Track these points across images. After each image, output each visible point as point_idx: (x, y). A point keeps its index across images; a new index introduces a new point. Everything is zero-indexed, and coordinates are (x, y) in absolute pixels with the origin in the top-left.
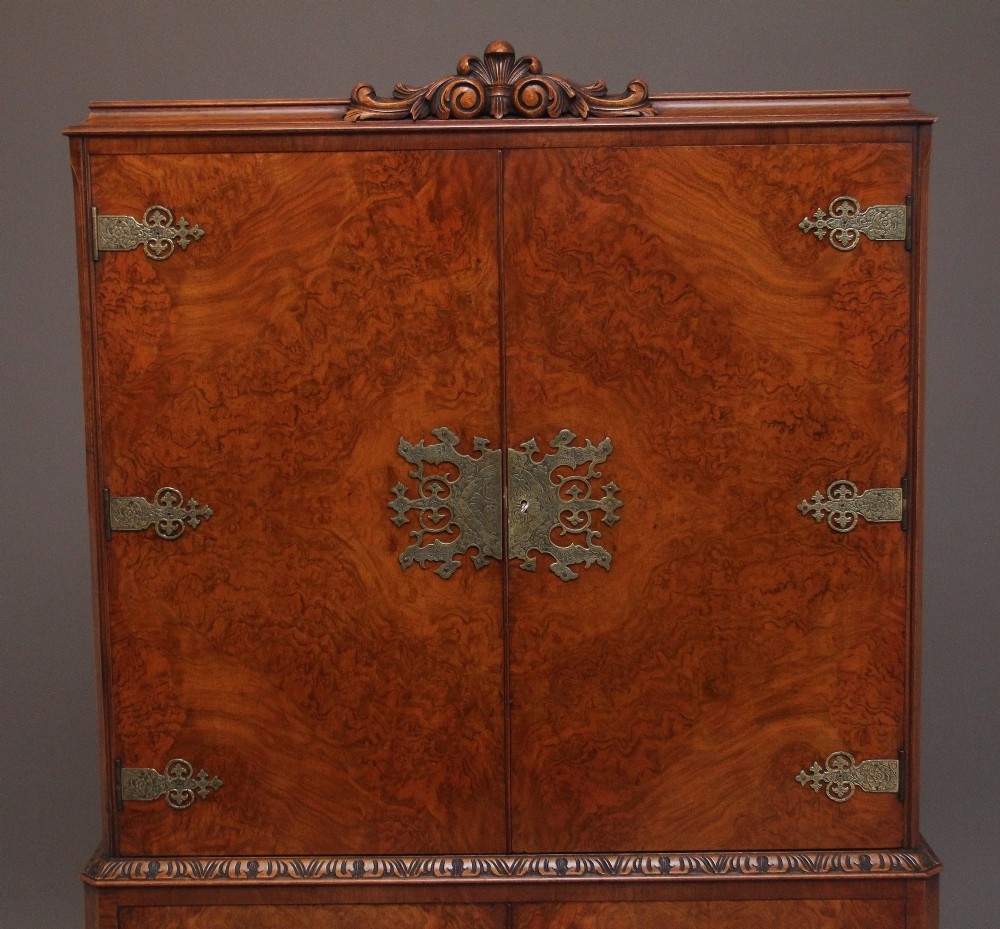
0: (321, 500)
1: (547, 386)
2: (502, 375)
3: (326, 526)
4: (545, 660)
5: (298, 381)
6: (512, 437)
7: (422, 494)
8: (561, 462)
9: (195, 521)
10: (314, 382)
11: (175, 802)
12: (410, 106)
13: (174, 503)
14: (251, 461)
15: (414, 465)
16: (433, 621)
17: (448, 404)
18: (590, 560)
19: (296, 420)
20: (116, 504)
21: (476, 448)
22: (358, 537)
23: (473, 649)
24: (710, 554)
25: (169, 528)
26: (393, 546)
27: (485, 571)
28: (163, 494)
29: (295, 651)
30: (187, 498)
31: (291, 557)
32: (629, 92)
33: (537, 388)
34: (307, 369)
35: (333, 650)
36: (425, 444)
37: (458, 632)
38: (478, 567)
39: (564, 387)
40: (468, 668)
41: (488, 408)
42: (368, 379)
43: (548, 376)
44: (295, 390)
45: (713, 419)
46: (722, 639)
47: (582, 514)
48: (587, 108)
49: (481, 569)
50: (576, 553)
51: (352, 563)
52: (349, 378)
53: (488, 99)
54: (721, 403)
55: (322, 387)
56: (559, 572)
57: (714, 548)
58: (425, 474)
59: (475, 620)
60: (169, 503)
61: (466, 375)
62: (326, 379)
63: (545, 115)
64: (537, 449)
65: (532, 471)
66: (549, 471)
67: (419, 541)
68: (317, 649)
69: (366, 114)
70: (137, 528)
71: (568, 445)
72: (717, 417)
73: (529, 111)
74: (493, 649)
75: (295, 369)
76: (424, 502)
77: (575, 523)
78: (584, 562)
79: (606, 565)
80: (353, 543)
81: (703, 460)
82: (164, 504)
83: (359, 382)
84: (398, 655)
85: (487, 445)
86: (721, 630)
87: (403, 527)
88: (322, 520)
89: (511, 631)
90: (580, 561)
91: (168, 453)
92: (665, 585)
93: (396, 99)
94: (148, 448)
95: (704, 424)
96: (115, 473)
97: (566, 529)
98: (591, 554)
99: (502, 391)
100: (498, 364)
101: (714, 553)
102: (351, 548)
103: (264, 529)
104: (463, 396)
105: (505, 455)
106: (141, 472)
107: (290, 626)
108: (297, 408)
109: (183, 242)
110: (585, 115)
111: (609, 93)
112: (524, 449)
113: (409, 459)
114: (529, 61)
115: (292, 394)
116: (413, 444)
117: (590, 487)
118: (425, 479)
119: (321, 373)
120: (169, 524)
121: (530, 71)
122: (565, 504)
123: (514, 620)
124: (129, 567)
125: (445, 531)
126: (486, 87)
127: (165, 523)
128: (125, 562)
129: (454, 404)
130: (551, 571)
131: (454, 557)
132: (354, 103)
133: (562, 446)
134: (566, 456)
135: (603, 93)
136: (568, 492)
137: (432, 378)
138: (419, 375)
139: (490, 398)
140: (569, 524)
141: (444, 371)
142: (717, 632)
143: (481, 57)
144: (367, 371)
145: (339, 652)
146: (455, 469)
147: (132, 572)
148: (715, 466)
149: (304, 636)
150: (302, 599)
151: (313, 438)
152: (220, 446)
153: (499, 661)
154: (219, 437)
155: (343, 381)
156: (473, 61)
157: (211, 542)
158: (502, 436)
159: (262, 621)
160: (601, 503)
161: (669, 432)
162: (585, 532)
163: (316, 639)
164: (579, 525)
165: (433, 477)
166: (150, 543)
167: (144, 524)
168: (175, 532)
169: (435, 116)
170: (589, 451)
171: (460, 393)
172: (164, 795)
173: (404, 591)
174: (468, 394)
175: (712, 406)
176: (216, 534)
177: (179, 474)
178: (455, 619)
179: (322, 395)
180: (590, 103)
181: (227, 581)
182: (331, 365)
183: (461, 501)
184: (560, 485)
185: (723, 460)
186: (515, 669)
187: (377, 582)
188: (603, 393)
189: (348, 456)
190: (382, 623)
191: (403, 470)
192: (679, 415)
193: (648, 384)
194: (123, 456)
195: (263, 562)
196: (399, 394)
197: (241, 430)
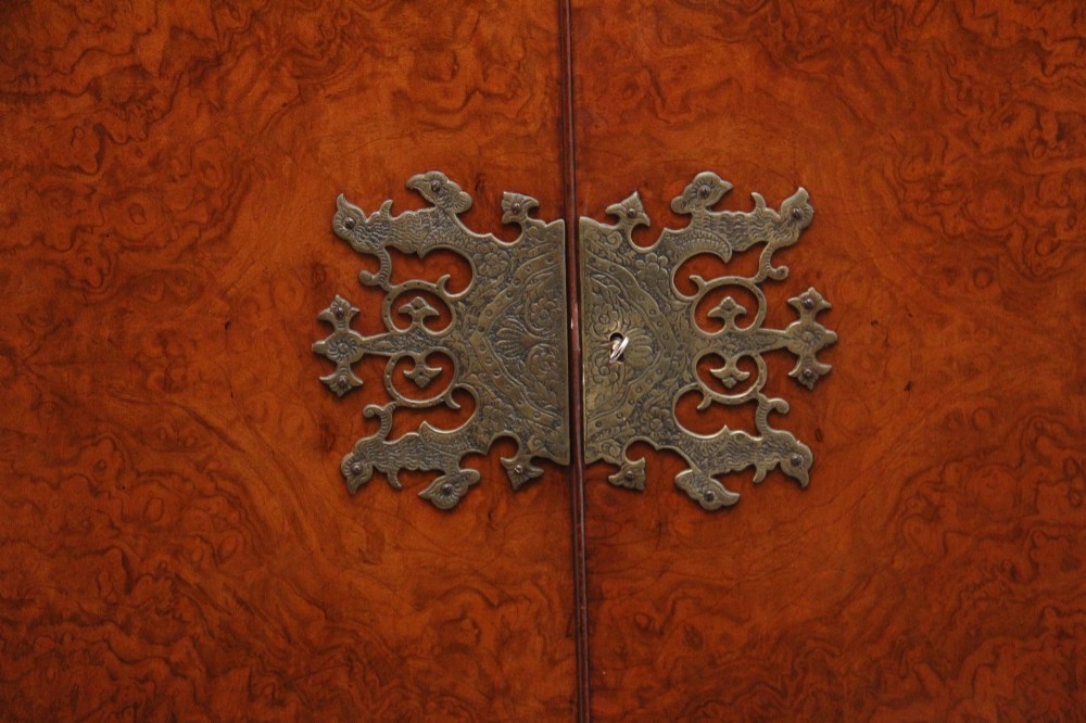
0: (163, 340)
1: (666, 75)
2: (563, 49)
3: (176, 398)
4: (668, 684)
5: (102, 67)
6: (588, 192)
7: (390, 321)
8: (698, 246)
10: (138, 70)
15: (371, 259)
16: (419, 607)
17: (444, 120)
18: (765, 464)
19: (100, 158)
21: (507, 217)
22: (249, 420)
23: (510, 664)
24: (1033, 446)
26: (328, 440)
27: (533, 492)
29: (113, 677)
31: (100, 467)
33: (643, 78)
34: (121, 41)
35: (196, 673)
36: (394, 211)
37: (475, 625)
38: (516, 482)
39: (705, 78)
40: (498, 704)
41: (533, 128)
42: (260, 66)
43: (669, 52)
44: (94, 88)
45: (1041, 141)
46: (1062, 634)
47: (746, 362)
49: (525, 487)
50: (735, 448)
51: (235, 480)
52: (219, 59)
54: (1060, 103)
55: (157, 84)
56: (695, 492)
57: (1042, 431)
58: (394, 277)
59: (512, 600)
61: (482, 53)
62: (165, 64)
64: (645, 218)
65: (634, 268)
66: (671, 264)
67: (385, 428)
68: (162, 671)
71: (714, 208)
72: (1051, 136)
74: (553, 663)
75: (93, 42)
76: (395, 340)
77: (730, 382)
78: (752, 468)
79: (802, 474)
80: (243, 436)
81: (1018, 234)
83: (242, 72)
84: (342, 681)
85: (533, 212)
86: (1059, 613)
87: (349, 395)
88: (167, 385)
89: (592, 623)
90: (743, 465)
92: (933, 515)
95: (1019, 153)
97: (712, 394)
98: (768, 447)
99: (563, 88)
100: (552, 27)
101: (1044, 444)
102: (233, 445)
103: (36, 406)
104: (478, 98)
105: (573, 231)
107: (102, 622)
108: (101, 131)
112: (613, 218)
113: (360, 243)
115: (86, 100)
116: (368, 212)
117: (763, 301)
118: (395, 288)
119: (153, 50)
122: (709, 339)
123: (596, 598)
125: (443, 405)
129: (457, 120)
130: (680, 491)
131: (465, 460)
133: (700, 211)
134: (708, 233)
136: (714, 311)
137: (407, 60)
138: (377, 54)
139: (537, 104)
140: (717, 383)
141: (432, 44)
142: (1051, 621)
144: (257, 46)
145: (211, 675)
146: (458, 262)
148: (1044, 248)
149: (131, 644)
150: (125, 561)
151: (139, 199)
153: (566, 687)
155: (204, 68)
158: (565, 190)
159: (33, 611)
160: (788, 334)
161: (940, 174)
162: (753, 403)
163: (159, 650)
164: (741, 385)
165: (413, 282)
170: (761, 219)
171: (468, 97)
173: (355, 538)
174: (488, 95)
175: (1039, 111)
178: (466, 597)
179: (159, 101)
182: (175, 31)
183: (476, 337)
184: (695, 298)
185: (1062, 235)
186: (602, 706)
187: (294, 519)
188: (791, 90)
189: (221, 239)
190: (304, 608)
191: (347, 269)
192: (964, 133)
193: (893, 65)
195: (34, 481)
196: (335, 98)
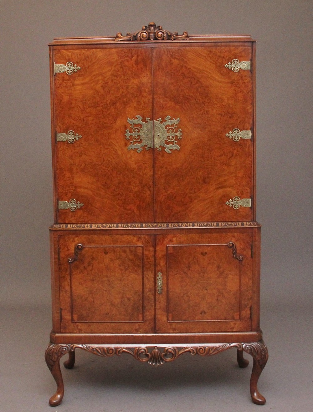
0: (108, 134)
1: (164, 105)
2: (153, 103)
3: (109, 140)
4: (164, 173)
5: (103, 104)
6: (155, 118)
7: (133, 132)
8: (167, 124)
9: (77, 139)
10: (107, 104)
11: (72, 210)
12: (130, 37)
13: (72, 135)
14: (91, 124)
15: (131, 125)
16: (136, 164)
17: (140, 110)
18: (174, 148)
19: (102, 113)
20: (58, 135)
21: (146, 120)
22: (117, 143)
23: (146, 171)
24: (204, 147)
25: (71, 141)
26: (126, 145)
27: (149, 151)
28: (70, 132)
29: (102, 171)
30: (75, 133)
31: (101, 148)
32: (183, 34)
33: (161, 105)
34: (105, 101)
35: (111, 171)
36: (134, 120)
37: (142, 166)
38: (147, 150)
39: (168, 105)
40: (145, 175)
41: (149, 110)
42: (120, 104)
43: (164, 103)
44: (102, 106)
45: (204, 113)
46: (207, 168)
47: (173, 137)
48: (173, 38)
49: (148, 151)
50: (171, 147)
51: (116, 149)
52: (115, 103)
53: (149, 36)
54: (206, 109)
55: (109, 106)
56: (167, 151)
57: (205, 145)
58: (134, 127)
59: (146, 164)
60: (71, 135)
61: (144, 103)
62: (110, 103)
63: (163, 39)
64: (161, 121)
65: (160, 126)
66: (164, 126)
67: (132, 143)
68: (107, 171)
69: (120, 40)
70: (63, 141)
71: (169, 120)
72: (205, 112)
73: (159, 39)
74: (150, 171)
75: (102, 101)
76: (133, 134)
77: (171, 139)
78: (173, 149)
79: (179, 150)
80: (117, 145)
81: (202, 123)
82: (70, 135)
83: (118, 104)
84: (127, 172)
85: (149, 120)
86: (207, 166)
87: (129, 140)
88: (108, 139)
89: (155, 166)
90: (172, 148)
91: (71, 122)
92: (193, 155)
93: (127, 36)
94: (66, 121)
95: (202, 114)
96: (58, 127)
97: (169, 140)
98: (175, 147)
99: (153, 106)
100: (152, 100)
101: (205, 146)
102: (115, 145)
103: (94, 141)
104: (143, 108)
105: (154, 122)
106: (64, 127)
107: (100, 165)
108: (103, 111)
109: (76, 70)
110: (173, 39)
111: (179, 34)
112: (158, 121)
113: (130, 123)
114: (159, 27)
115: (101, 107)
116: (131, 119)
117: (174, 130)
118: (134, 128)
119: (108, 103)
120: (71, 140)
121: (160, 29)
122: (168, 134)
123: (156, 163)
124: (61, 151)
125: (139, 141)
126: (149, 33)
127: (70, 139)
128: (60, 149)
129: (141, 110)
130: (165, 151)
131: (141, 147)
132: (117, 37)
133: (167, 120)
134: (169, 123)
135: (177, 34)
136: (169, 131)
137: (136, 103)
138: (132, 102)
139: (150, 109)
140: (169, 139)
141: (138, 102)
142: (206, 166)
143: (148, 26)
144: (120, 102)
145: (112, 171)
146: (141, 126)
147: (62, 152)
148: (205, 125)
149: (104, 168)
150: (103, 159)
151: (106, 118)
152: (84, 120)
153: (152, 174)
154: (84, 118)
155: (114, 104)
156: (146, 27)
157: (81, 144)
158: (153, 117)
159: (93, 164)
160: (178, 134)
161: (194, 116)
162: (173, 141)
163: (107, 169)
164: (172, 139)
165: (136, 127)
166: (66, 144)
167: (65, 140)
168: (72, 142)
169: (137, 40)
170: (174, 121)
171: (142, 107)
172: (69, 208)
173: (129, 156)
174: (144, 107)
175: (204, 110)
176: (82, 142)
177: (74, 127)
178: (141, 163)
179: (109, 107)
180: (174, 37)
181: (85, 154)
182: (111, 100)
183: (143, 133)
184: (167, 130)
185: (207, 123)
186: (156, 176)
187: (122, 154)
188: (177, 107)
189: (115, 122)
190: (123, 164)
191: (129, 126)
192: (196, 112)
193: (189, 105)
194: (60, 123)
195: (94, 149)
196: (128, 107)
197: (89, 116)
